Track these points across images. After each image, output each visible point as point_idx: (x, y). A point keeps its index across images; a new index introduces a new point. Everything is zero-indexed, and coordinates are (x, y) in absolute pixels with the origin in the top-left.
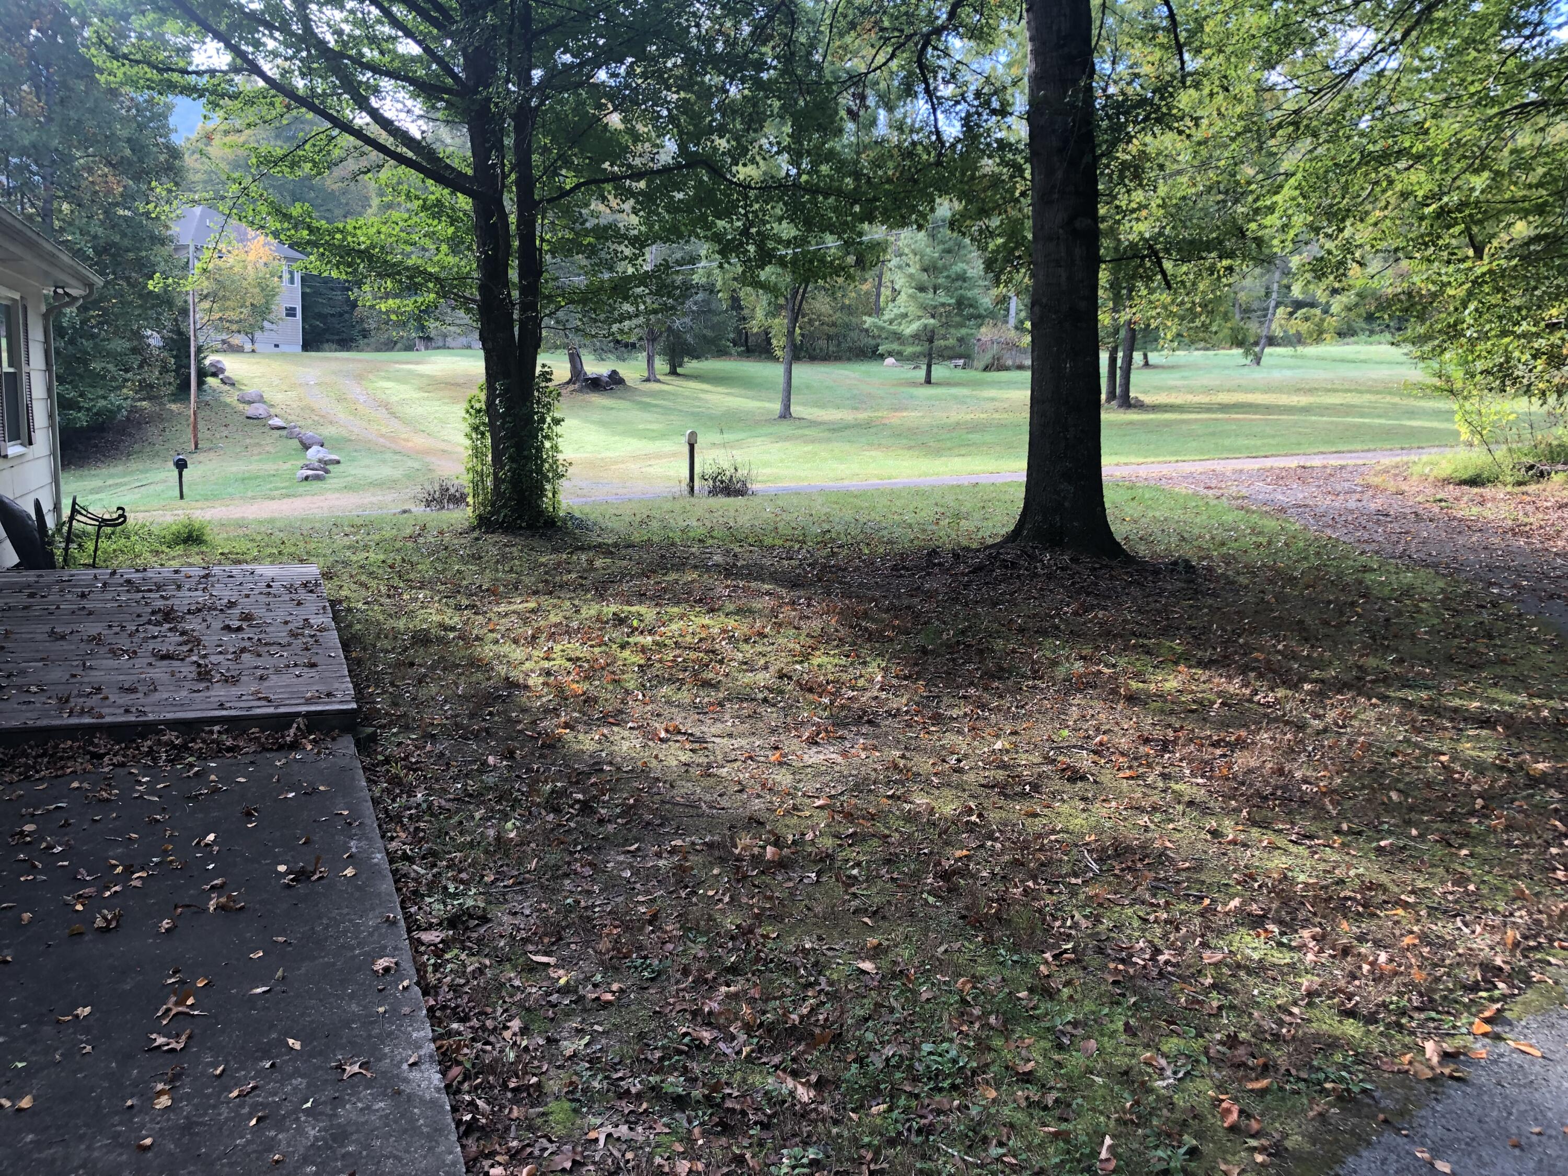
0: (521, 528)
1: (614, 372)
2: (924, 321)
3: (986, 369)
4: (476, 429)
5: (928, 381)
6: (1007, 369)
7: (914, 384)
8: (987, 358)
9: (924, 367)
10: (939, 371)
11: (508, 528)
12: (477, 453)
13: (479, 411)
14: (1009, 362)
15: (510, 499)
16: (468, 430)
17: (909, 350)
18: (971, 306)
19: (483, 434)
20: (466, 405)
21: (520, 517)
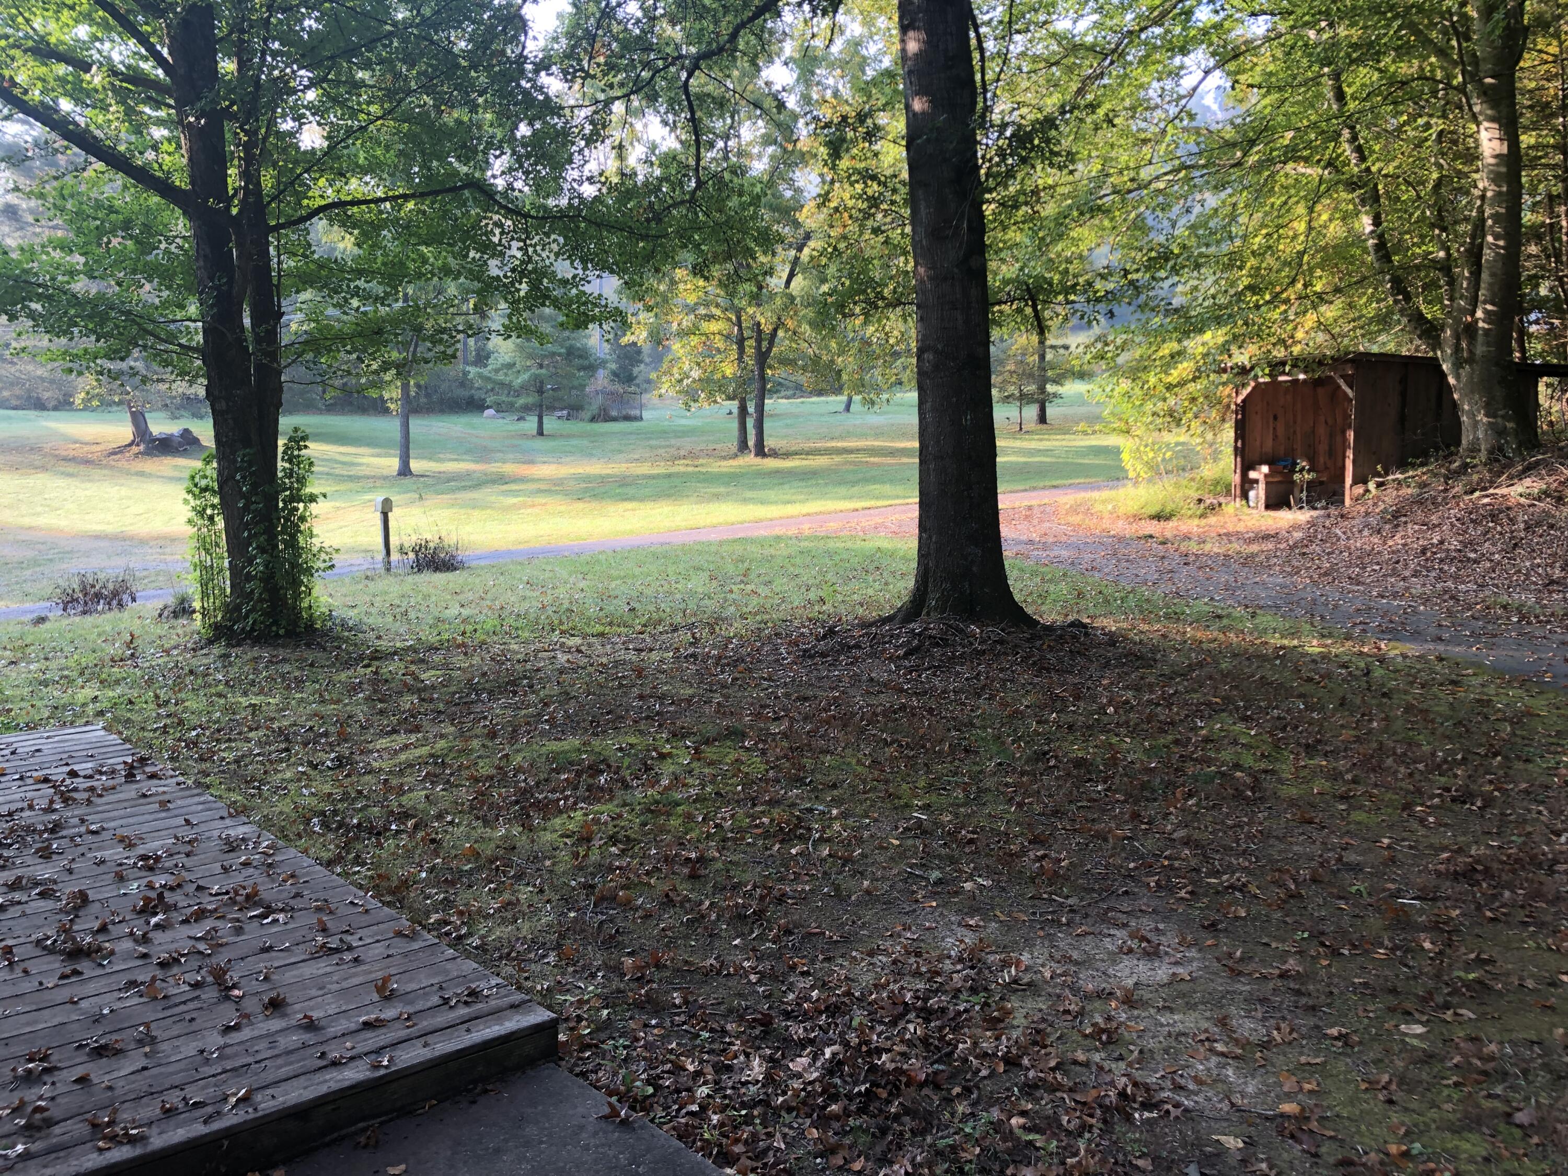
0: (277, 636)
1: (186, 431)
2: (535, 370)
3: (593, 419)
4: (201, 513)
5: (540, 433)
6: (614, 419)
7: (525, 436)
8: (594, 408)
9: (536, 419)
10: (550, 424)
11: (258, 637)
12: (205, 545)
13: (205, 489)
14: (614, 413)
15: (261, 600)
16: (192, 514)
17: (521, 401)
18: (580, 357)
19: (211, 518)
20: (188, 484)
21: (275, 623)
